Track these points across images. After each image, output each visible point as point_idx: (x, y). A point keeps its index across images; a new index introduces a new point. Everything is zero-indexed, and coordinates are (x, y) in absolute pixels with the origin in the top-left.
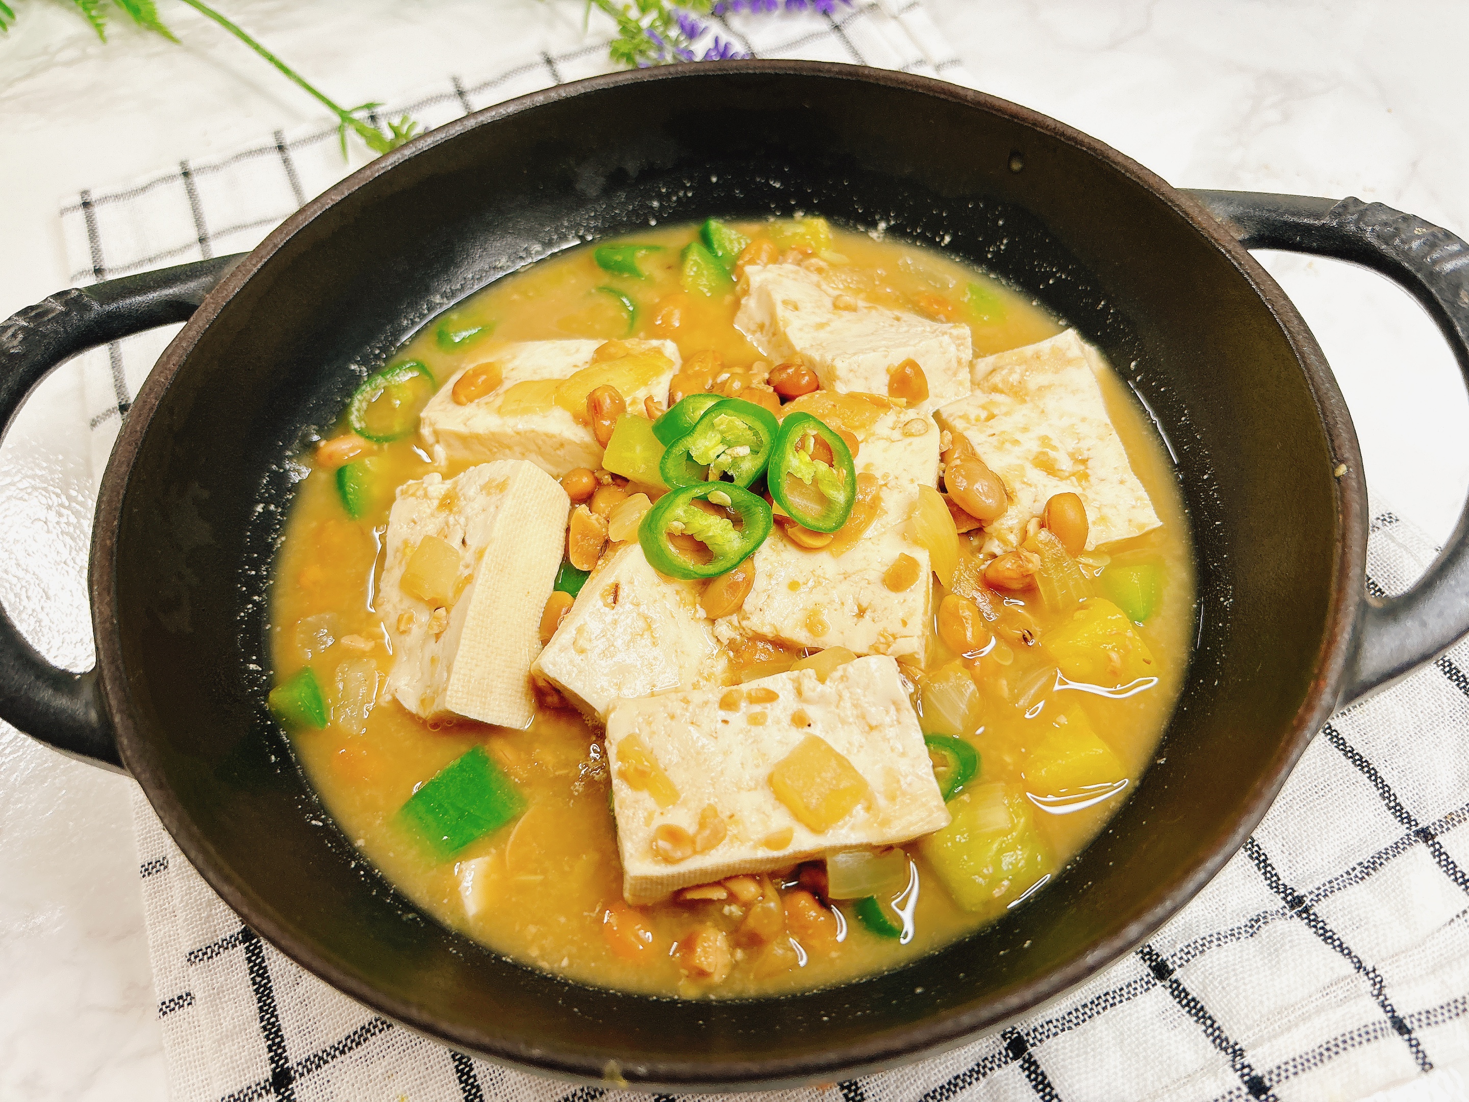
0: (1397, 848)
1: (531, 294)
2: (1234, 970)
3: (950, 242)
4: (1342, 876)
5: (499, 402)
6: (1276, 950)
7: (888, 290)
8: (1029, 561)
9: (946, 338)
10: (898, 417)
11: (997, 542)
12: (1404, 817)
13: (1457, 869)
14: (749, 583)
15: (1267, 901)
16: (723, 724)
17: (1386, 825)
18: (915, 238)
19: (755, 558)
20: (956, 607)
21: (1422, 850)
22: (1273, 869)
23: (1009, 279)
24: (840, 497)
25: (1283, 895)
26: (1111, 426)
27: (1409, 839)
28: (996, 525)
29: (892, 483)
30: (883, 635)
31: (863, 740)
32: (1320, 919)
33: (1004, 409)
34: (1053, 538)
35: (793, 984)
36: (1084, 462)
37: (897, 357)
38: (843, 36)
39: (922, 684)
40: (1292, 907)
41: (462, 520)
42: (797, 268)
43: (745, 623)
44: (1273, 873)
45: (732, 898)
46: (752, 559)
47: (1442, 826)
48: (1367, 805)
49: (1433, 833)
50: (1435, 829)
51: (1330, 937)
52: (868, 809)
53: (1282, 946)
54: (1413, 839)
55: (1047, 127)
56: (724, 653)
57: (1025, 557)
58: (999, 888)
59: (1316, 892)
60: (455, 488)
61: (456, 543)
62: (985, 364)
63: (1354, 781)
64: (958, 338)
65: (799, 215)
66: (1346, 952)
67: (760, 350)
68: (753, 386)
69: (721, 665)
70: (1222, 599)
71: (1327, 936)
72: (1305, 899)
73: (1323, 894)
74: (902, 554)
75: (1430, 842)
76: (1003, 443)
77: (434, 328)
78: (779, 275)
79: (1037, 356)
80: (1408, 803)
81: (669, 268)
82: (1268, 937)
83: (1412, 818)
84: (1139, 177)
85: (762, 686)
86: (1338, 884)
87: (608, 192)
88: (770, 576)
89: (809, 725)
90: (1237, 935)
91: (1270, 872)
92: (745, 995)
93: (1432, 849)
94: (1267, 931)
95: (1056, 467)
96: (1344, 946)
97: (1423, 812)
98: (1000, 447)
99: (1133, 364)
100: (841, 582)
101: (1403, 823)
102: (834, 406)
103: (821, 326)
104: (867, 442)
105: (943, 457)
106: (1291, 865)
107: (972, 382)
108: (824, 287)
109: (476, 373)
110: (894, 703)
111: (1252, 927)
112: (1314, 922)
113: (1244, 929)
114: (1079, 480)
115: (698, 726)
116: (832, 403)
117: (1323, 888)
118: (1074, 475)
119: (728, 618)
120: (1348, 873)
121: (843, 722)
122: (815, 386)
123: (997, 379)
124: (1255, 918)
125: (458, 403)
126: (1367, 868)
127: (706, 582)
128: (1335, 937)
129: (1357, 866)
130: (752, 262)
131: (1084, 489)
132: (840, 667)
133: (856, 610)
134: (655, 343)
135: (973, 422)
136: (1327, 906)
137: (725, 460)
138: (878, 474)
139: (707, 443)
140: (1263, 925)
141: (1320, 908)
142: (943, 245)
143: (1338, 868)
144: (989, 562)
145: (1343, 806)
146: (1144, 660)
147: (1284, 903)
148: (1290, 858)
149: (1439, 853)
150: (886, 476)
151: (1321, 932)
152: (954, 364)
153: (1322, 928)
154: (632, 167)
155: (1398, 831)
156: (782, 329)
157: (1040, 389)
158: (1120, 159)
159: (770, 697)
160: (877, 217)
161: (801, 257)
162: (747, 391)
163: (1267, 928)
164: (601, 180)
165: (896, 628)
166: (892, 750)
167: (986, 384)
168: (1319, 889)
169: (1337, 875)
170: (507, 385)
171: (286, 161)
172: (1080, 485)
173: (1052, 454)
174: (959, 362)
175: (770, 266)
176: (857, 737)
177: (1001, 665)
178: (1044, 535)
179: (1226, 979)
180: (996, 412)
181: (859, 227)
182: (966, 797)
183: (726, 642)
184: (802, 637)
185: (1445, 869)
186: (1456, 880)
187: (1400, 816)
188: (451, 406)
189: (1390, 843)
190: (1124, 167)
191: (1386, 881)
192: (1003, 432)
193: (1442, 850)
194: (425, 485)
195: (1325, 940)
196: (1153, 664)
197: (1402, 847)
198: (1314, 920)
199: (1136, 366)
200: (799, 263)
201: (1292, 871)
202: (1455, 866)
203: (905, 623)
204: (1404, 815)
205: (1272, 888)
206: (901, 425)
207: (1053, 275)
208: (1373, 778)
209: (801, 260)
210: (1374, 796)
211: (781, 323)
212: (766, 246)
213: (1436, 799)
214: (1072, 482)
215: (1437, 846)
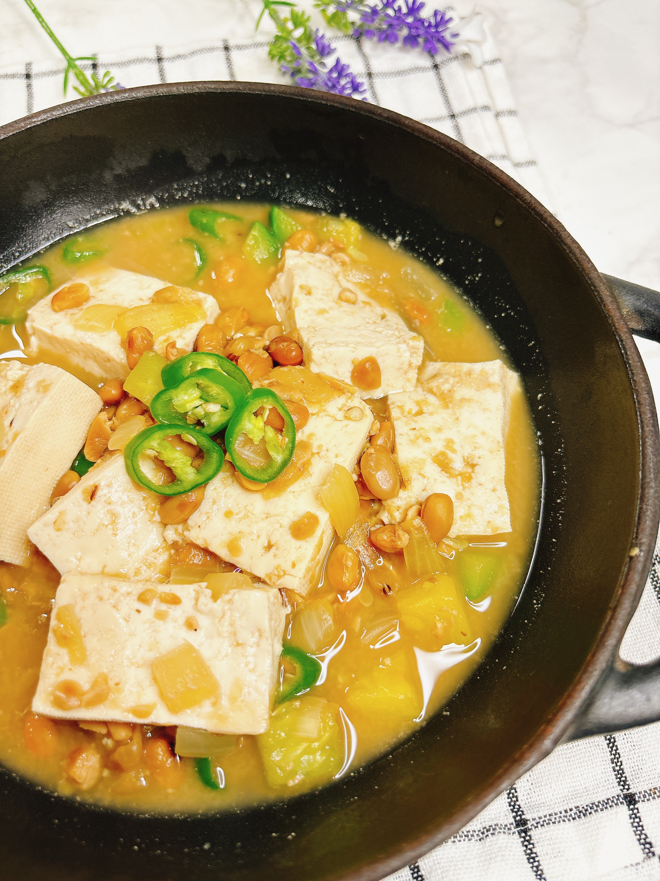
0: (606, 804)
1: (138, 234)
2: (455, 865)
3: (443, 263)
4: (561, 813)
5: (77, 316)
6: (490, 859)
7: (386, 291)
8: (400, 539)
9: (403, 347)
10: (347, 402)
11: (386, 514)
12: (622, 781)
13: (643, 832)
14: (196, 506)
15: (502, 814)
16: (136, 613)
17: (608, 782)
18: (420, 254)
19: (208, 487)
20: (343, 555)
21: (623, 810)
22: (516, 792)
23: (475, 303)
24: (278, 458)
25: (514, 814)
26: (502, 444)
27: (618, 799)
28: (389, 501)
29: (323, 453)
30: (277, 569)
31: (230, 650)
32: (532, 842)
33: (431, 409)
34: (423, 525)
35: (134, 804)
36: (473, 466)
37: (362, 353)
38: (438, 75)
39: (299, 608)
40: (517, 826)
41: (17, 405)
42: (327, 258)
43: (186, 533)
44: (515, 794)
45: (109, 735)
46: (205, 487)
47: (645, 796)
48: (599, 764)
49: (637, 799)
50: (639, 797)
51: (533, 858)
52: (214, 704)
53: (496, 857)
54: (621, 800)
55: (524, 200)
56: (167, 550)
57: (398, 535)
58: (293, 781)
59: (538, 820)
60: (26, 376)
61: (7, 423)
62: (433, 367)
63: (596, 744)
64: (413, 347)
65: (343, 215)
66: (539, 872)
67: (278, 316)
68: (252, 350)
69: (163, 558)
70: (535, 601)
71: (532, 857)
72: (528, 822)
73: (542, 823)
74: (309, 512)
75: (632, 807)
76: (418, 438)
77: (63, 245)
78: (309, 263)
79: (469, 373)
80: (629, 770)
81: (239, 235)
82: (489, 846)
83: (627, 783)
84: (577, 260)
85: (172, 592)
86: (555, 819)
87: (210, 169)
88: (214, 502)
89: (196, 630)
90: (470, 837)
91: (513, 794)
92: (101, 804)
93: (631, 812)
94: (491, 841)
95: (450, 466)
96: (540, 868)
97: (636, 781)
98: (413, 442)
99: (540, 395)
100: (263, 520)
101: (619, 785)
102: (303, 382)
103: (322, 312)
104: (318, 416)
105: (371, 439)
106: (530, 792)
107: (418, 380)
108: (341, 278)
109: (70, 290)
110: (259, 630)
111: (483, 833)
112: (527, 842)
113: (477, 833)
114: (463, 480)
115: (118, 610)
116: (302, 379)
117: (543, 819)
118: (461, 474)
119: (175, 526)
120: (566, 811)
121: (220, 635)
122: (299, 360)
123: (434, 384)
124: (488, 828)
125: (54, 310)
126: (580, 812)
127: (165, 499)
128: (537, 859)
129: (574, 808)
130: (294, 248)
131: (464, 488)
132: (232, 591)
133: (266, 545)
134: (201, 295)
135: (406, 414)
136: (541, 834)
137: (200, 412)
138: (315, 444)
139: (186, 398)
140: (490, 835)
141: (536, 833)
142: (437, 264)
143: (561, 804)
144: (378, 526)
145: (582, 760)
146: (462, 633)
147: (513, 820)
148: (531, 787)
149: (635, 817)
150: (320, 447)
151: (529, 851)
152: (406, 366)
153: (530, 849)
154: (229, 155)
155: (613, 790)
156: (293, 307)
157: (463, 400)
158: (568, 241)
159: (175, 600)
160: (397, 231)
161: (333, 249)
162: (247, 353)
163: (492, 839)
164: (207, 160)
165: (287, 566)
166: (247, 664)
167: (426, 385)
168: (540, 818)
169: (557, 811)
170: (92, 303)
171: (29, 86)
172: (463, 485)
173: (450, 455)
174: (410, 365)
175: (305, 254)
176: (226, 647)
177: (362, 606)
178: (417, 521)
179: (447, 871)
180: (425, 409)
181: (383, 235)
182: (297, 703)
183: (170, 543)
184: (223, 553)
185: (635, 829)
186: (639, 840)
187: (620, 778)
188: (49, 310)
189: (604, 798)
190: (569, 247)
191: (588, 827)
192: (422, 429)
193: (638, 815)
194: (8, 368)
195: (528, 859)
196: (469, 636)
197: (610, 804)
198: (528, 841)
199: (541, 397)
200: (330, 255)
201: (529, 797)
202: (643, 830)
203: (294, 565)
204: (623, 779)
205: (510, 806)
206: (346, 409)
207: (505, 310)
208: (611, 745)
209: (333, 252)
210: (606, 759)
211: (294, 303)
212: (308, 237)
213: (649, 773)
214: (457, 481)
215: (635, 811)
